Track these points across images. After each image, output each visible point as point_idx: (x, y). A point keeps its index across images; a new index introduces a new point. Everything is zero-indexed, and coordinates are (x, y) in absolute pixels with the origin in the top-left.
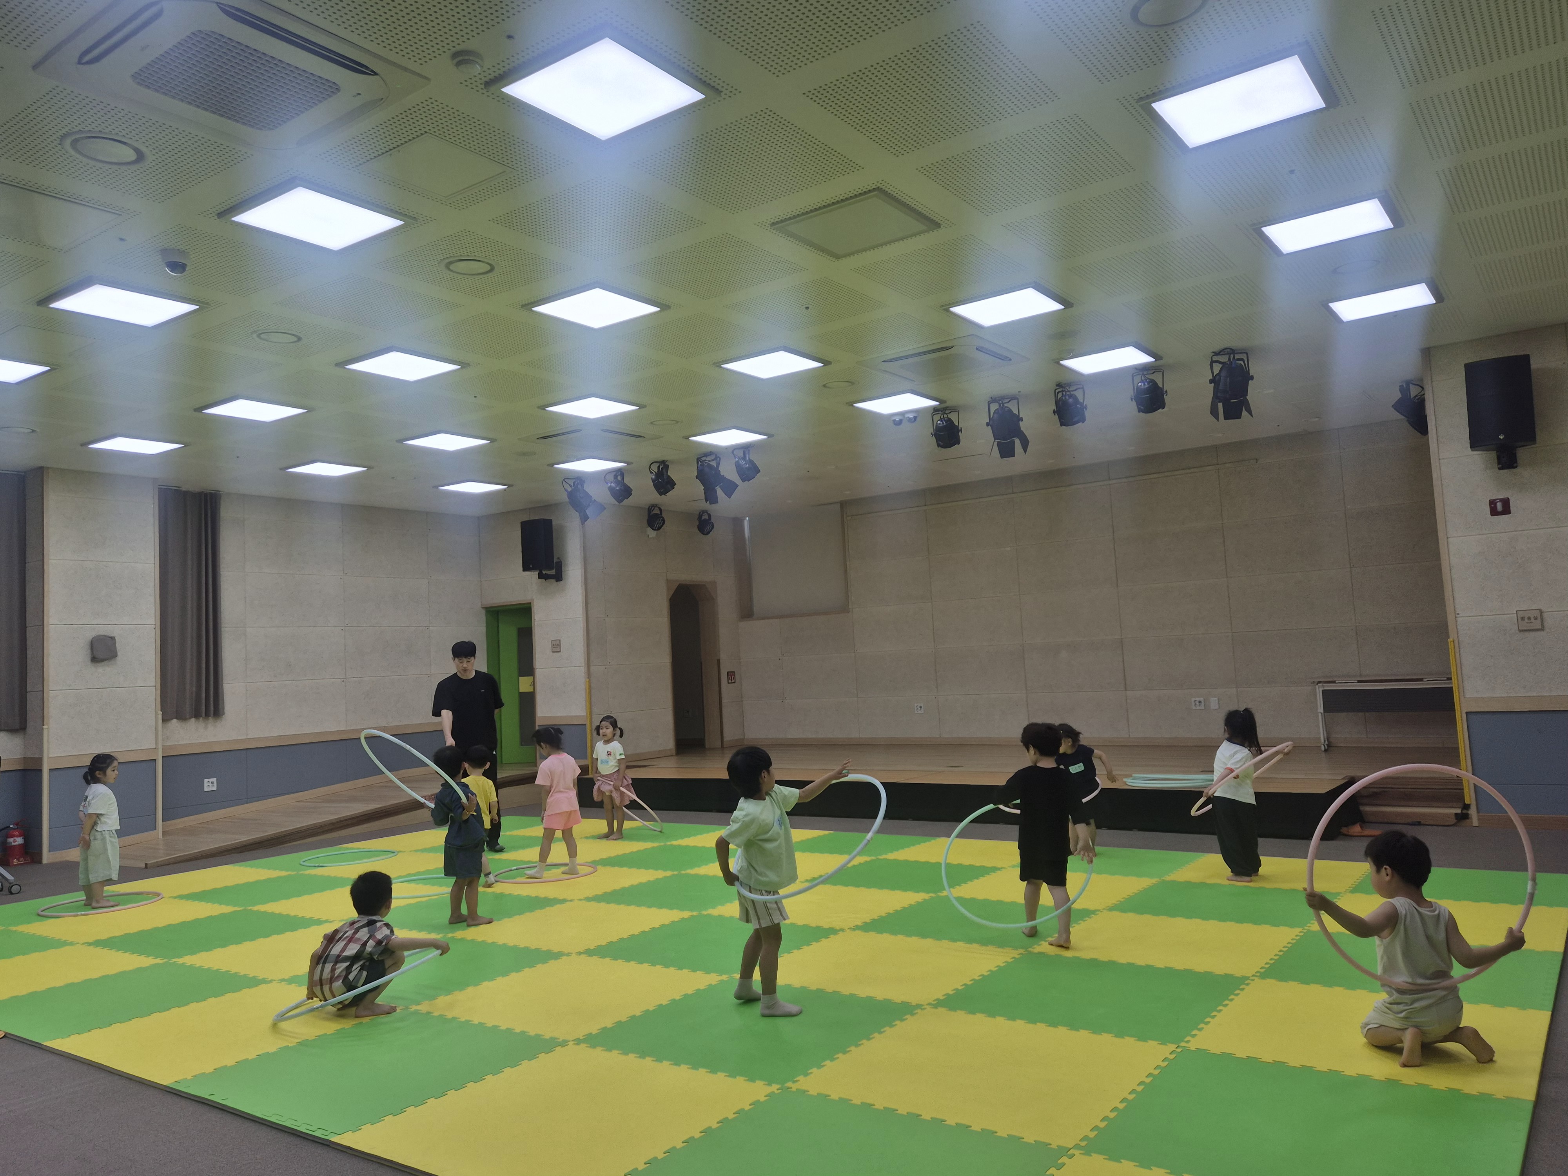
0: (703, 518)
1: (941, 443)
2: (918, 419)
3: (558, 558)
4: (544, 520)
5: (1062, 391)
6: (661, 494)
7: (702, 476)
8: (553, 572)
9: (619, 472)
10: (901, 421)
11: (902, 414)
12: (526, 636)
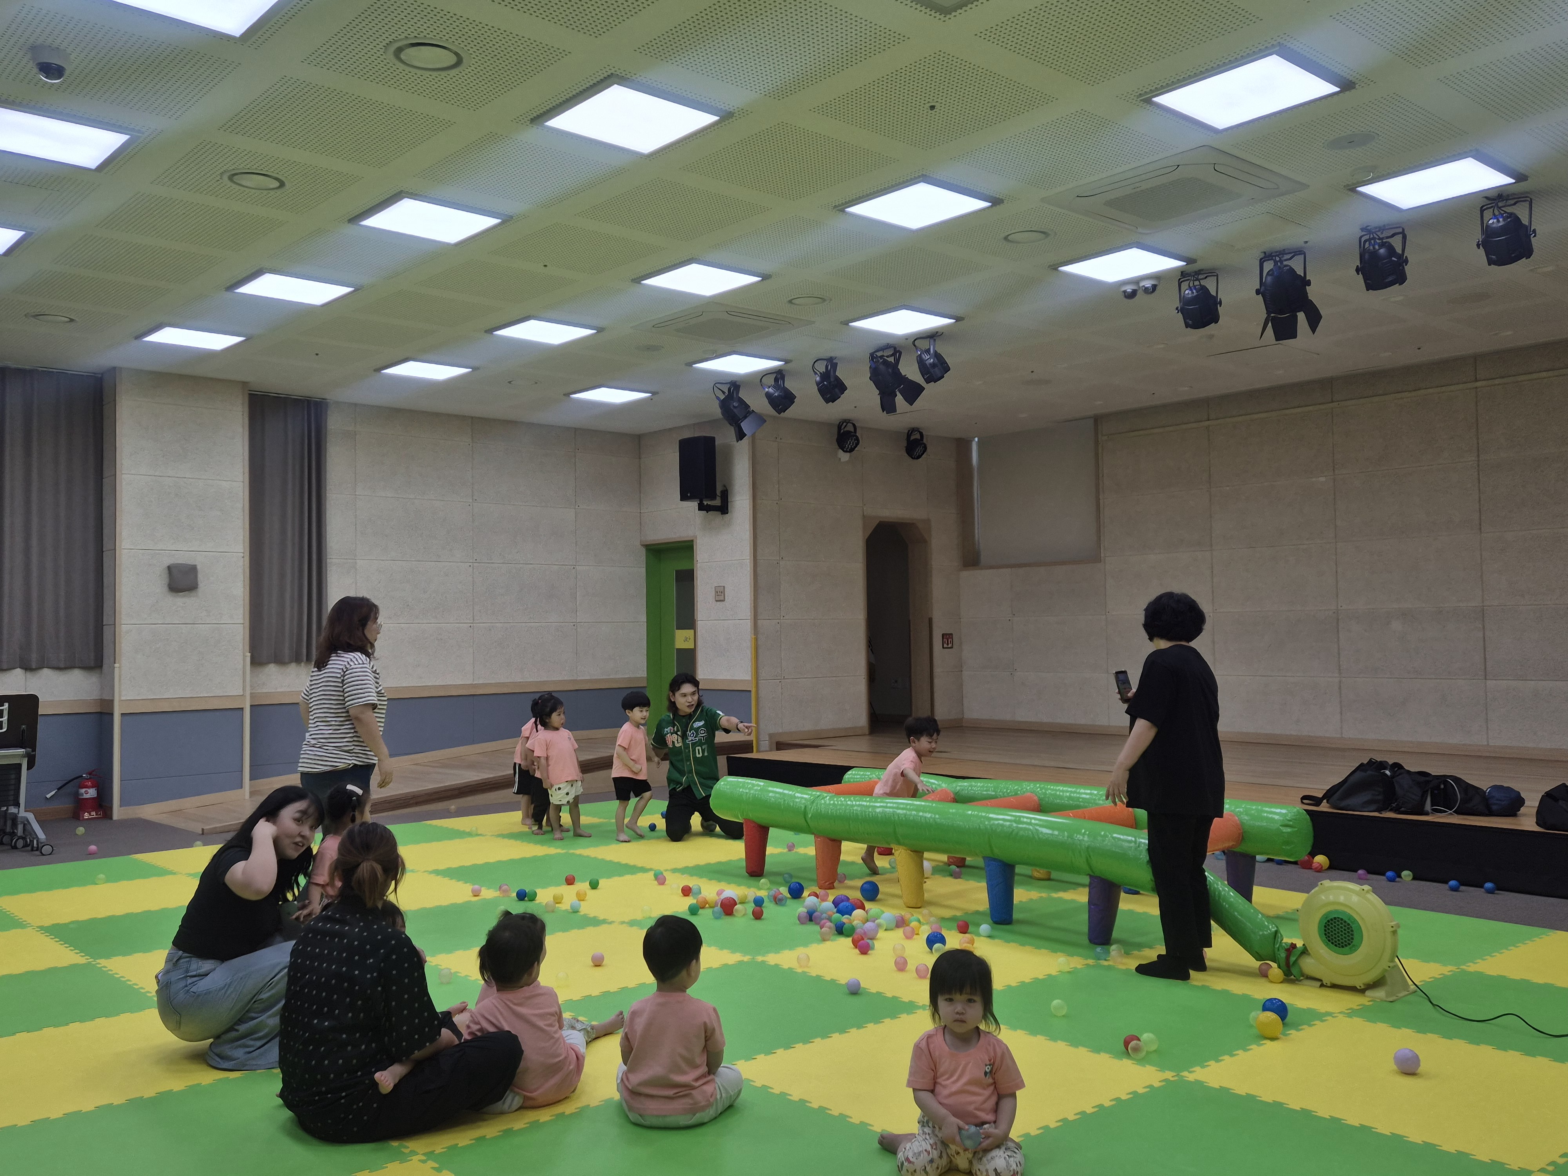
0: (912, 438)
1: (1190, 322)
2: (1158, 288)
3: (725, 486)
4: (705, 437)
5: (1369, 240)
6: (827, 401)
7: (876, 376)
8: (717, 502)
9: (779, 375)
10: (1134, 294)
11: (1136, 281)
12: (686, 578)
